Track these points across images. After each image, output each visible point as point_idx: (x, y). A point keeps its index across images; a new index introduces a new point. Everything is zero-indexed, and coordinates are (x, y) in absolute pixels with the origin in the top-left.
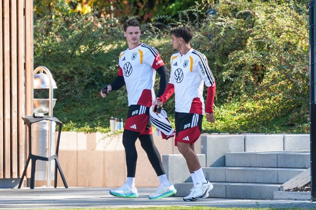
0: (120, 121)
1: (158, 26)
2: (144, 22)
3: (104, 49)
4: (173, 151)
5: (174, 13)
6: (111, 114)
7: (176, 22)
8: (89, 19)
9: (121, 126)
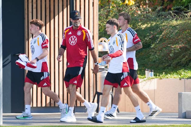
0: (152, 71)
1: (176, 13)
2: (167, 10)
3: (142, 27)
4: (185, 90)
5: (186, 5)
6: (146, 67)
7: (187, 10)
8: (133, 9)
9: (152, 75)
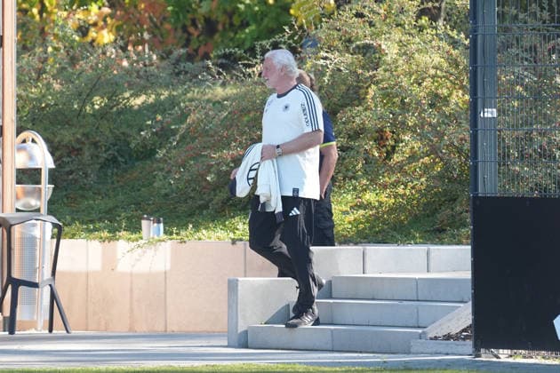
0: (159, 222)
1: (222, 66)
2: (198, 58)
3: (133, 103)
4: (245, 271)
5: (248, 45)
6: (145, 211)
7: (251, 58)
8: (108, 54)
9: (159, 230)
